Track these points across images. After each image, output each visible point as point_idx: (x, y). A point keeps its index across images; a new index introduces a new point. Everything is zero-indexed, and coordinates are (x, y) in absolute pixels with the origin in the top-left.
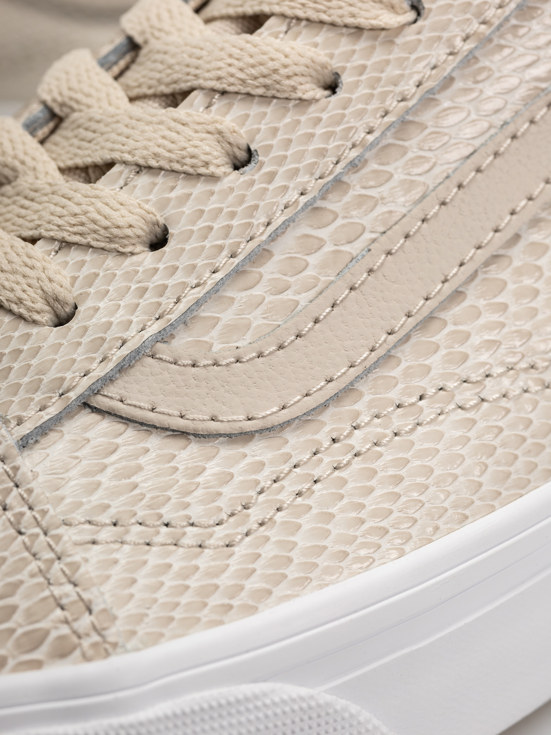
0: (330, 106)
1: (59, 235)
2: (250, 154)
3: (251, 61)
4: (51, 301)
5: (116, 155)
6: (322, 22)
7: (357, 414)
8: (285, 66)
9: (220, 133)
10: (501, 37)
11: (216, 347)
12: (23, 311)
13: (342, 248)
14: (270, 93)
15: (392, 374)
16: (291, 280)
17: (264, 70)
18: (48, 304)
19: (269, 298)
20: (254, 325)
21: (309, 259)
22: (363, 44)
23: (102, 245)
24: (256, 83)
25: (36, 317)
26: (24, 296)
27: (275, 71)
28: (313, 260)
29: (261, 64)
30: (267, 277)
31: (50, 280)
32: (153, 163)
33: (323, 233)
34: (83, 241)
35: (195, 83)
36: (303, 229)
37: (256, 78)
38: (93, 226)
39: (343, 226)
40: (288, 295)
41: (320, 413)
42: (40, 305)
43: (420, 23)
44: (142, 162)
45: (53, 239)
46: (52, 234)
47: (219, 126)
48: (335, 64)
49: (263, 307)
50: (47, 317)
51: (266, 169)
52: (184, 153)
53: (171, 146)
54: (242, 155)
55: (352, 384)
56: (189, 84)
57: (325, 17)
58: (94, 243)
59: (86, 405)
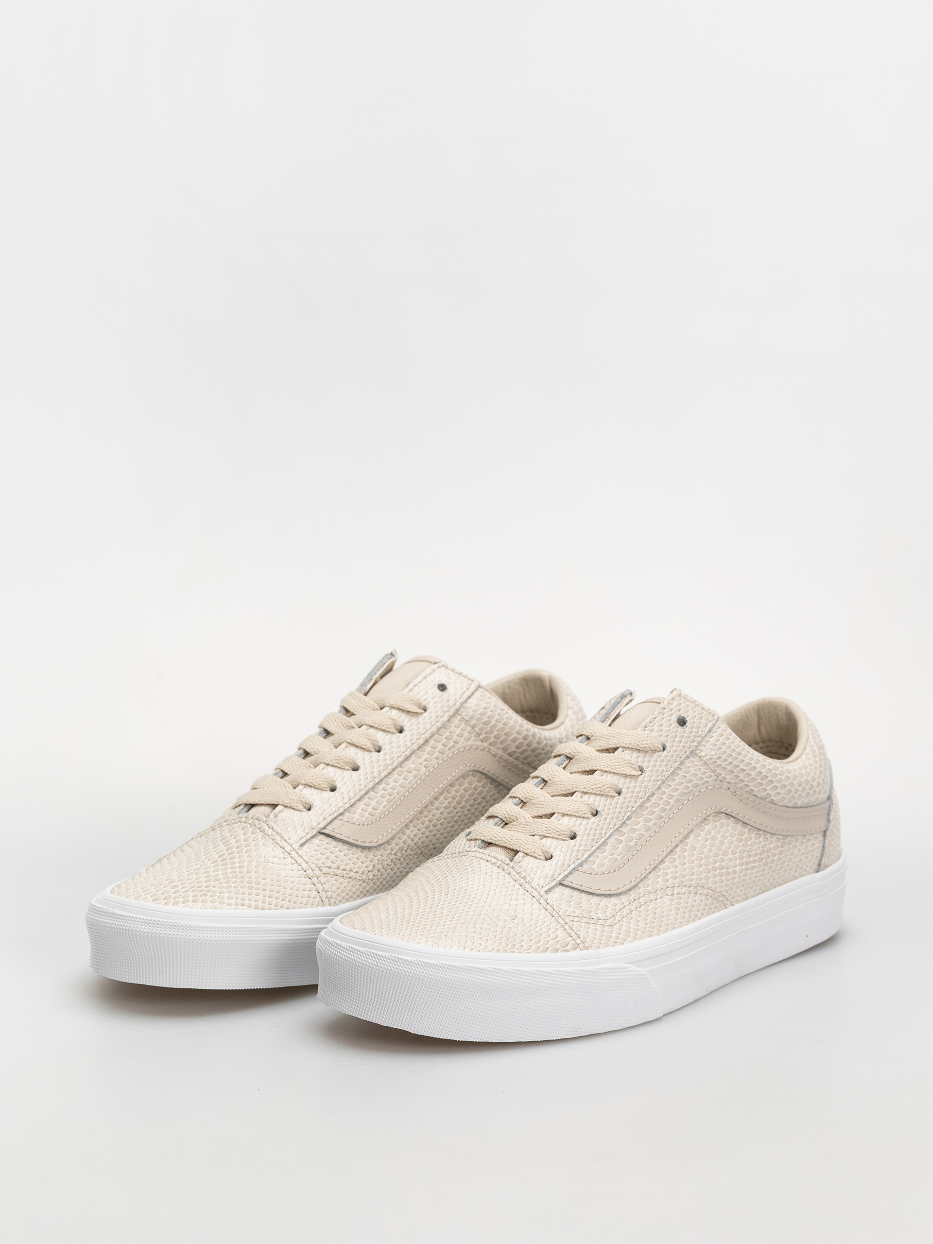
0: (621, 799)
1: (542, 834)
2: (597, 812)
3: (595, 783)
4: (544, 853)
5: (555, 811)
6: (614, 773)
7: (640, 893)
8: (606, 785)
9: (588, 804)
10: (668, 781)
11: (596, 870)
12: (536, 855)
13: (628, 843)
14: (602, 793)
15: (648, 882)
16: (615, 852)
17: (599, 785)
18: (543, 853)
19: (609, 857)
20: (606, 864)
21: (619, 846)
22: (628, 780)
23: (556, 837)
24: (597, 789)
25: (540, 857)
26: (535, 851)
27: (603, 786)
28: (620, 846)
29: (599, 784)
30: (607, 850)
31: (543, 846)
32: (569, 813)
33: (622, 838)
34: (551, 836)
35: (576, 790)
36: (615, 836)
37: (597, 788)
38: (553, 831)
39: (627, 836)
40: (614, 856)
41: (630, 892)
42: (541, 854)
43: (643, 775)
44: (565, 813)
45: (540, 835)
46: (540, 833)
47: (588, 803)
48: (620, 786)
49: (607, 859)
50: (543, 858)
51: (604, 817)
52: (578, 810)
53: (574, 808)
54: (595, 812)
55: (637, 884)
56: (574, 790)
57: (615, 771)
58: (554, 836)
59: (560, 884)
